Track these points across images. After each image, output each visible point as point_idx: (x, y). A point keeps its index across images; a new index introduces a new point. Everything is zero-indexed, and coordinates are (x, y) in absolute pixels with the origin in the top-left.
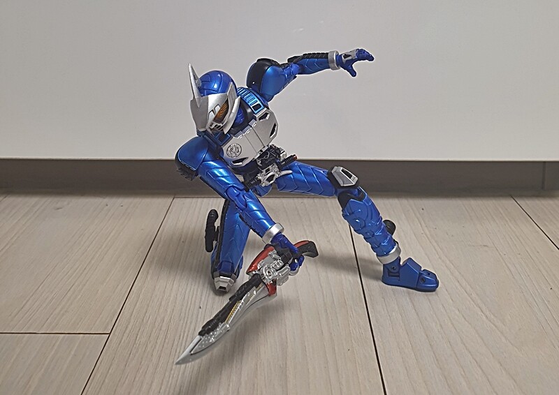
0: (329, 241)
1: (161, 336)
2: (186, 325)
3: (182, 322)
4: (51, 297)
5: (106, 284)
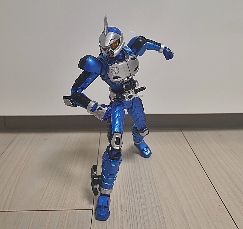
0: (183, 154)
1: (119, 210)
2: (130, 203)
3: (127, 201)
4: (56, 189)
5: (81, 181)
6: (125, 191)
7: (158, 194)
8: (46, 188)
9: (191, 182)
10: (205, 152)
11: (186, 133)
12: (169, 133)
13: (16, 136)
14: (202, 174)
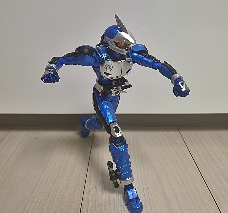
0: (180, 158)
4: (40, 201)
5: (69, 189)
6: (116, 204)
7: (152, 209)
8: (29, 199)
9: (189, 194)
10: (204, 156)
11: (184, 133)
12: (166, 133)
13: (7, 134)
14: (201, 184)
